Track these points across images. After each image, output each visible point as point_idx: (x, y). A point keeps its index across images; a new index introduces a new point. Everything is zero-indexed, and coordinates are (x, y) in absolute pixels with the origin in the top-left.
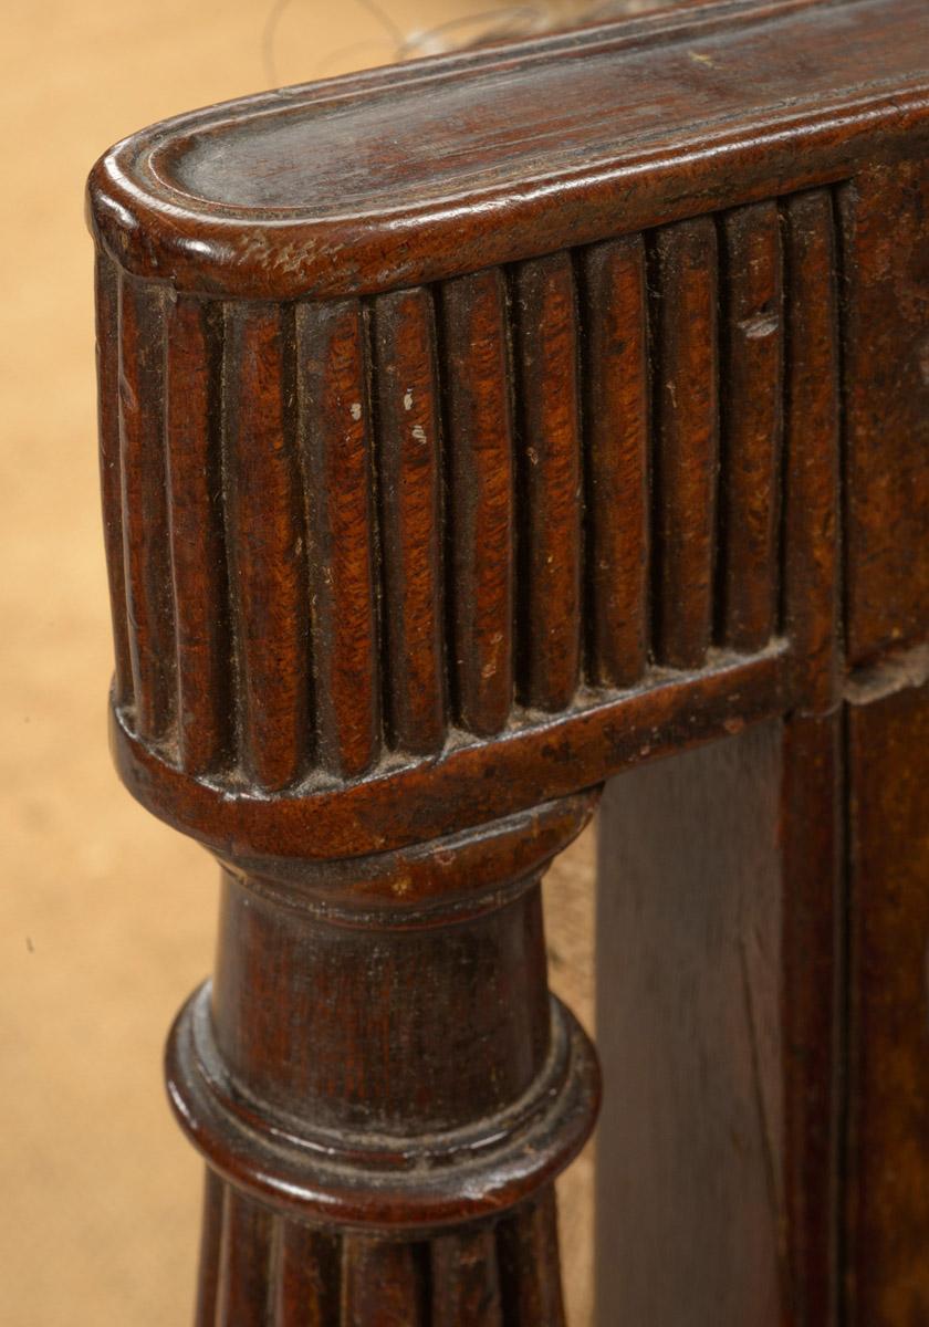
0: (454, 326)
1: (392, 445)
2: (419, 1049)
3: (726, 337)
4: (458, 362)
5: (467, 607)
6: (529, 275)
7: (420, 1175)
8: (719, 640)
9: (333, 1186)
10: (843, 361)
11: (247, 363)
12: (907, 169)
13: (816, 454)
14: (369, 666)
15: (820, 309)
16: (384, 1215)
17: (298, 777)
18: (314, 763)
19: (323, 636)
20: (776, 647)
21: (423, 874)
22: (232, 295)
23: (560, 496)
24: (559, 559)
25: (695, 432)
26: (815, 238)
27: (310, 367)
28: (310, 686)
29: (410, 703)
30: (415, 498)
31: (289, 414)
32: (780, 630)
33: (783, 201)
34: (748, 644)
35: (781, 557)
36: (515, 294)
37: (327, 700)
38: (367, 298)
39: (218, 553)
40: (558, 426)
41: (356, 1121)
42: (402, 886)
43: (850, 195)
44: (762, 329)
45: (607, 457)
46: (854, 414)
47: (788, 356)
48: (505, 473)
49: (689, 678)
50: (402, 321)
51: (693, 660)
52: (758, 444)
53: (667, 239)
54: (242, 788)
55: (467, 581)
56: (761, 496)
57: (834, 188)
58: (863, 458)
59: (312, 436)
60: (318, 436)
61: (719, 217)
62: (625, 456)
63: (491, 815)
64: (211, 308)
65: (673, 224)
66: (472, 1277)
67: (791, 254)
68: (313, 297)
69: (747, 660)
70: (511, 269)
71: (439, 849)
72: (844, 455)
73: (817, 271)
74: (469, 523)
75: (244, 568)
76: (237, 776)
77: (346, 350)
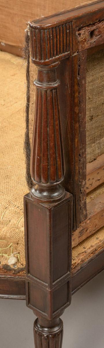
0: (53, 31)
1: (50, 38)
2: (52, 78)
3: (66, 32)
4: (53, 33)
5: (54, 49)
6: (57, 28)
7: (52, 85)
8: (66, 52)
9: (48, 86)
10: (72, 33)
11: (42, 34)
12: (75, 21)
13: (71, 39)
14: (49, 52)
15: (71, 29)
16: (51, 87)
17: (46, 60)
18: (46, 59)
19: (47, 51)
20: (69, 52)
21: (52, 66)
22: (42, 29)
23: (58, 42)
24: (58, 46)
25: (65, 38)
26: (71, 25)
27: (46, 34)
28: (46, 54)
29: (52, 55)
30: (52, 41)
31: (45, 37)
32: (69, 51)
33: (69, 23)
34: (67, 52)
35: (69, 46)
36: (56, 29)
37: (47, 55)
38: (49, 29)
39: (41, 46)
40: (58, 37)
41: (48, 83)
42: (51, 67)
43: (72, 22)
44: (68, 31)
45: (61, 39)
46: (73, 37)
47: (69, 33)
48: (56, 40)
49: (64, 54)
50: (50, 30)
51: (65, 53)
52: (68, 39)
53: (63, 25)
54: (43, 61)
55: (54, 47)
56: (68, 42)
57: (71, 22)
58: (73, 39)
59: (46, 38)
60: (47, 38)
61: (66, 24)
62: (62, 39)
63: (56, 62)
64: (40, 31)
65: (63, 24)
66: (55, 92)
67: (69, 26)
68: (46, 29)
69: (68, 53)
70: (56, 27)
71: (53, 64)
72: (72, 39)
73: (71, 27)
74: (54, 43)
75: (43, 47)
76: (42, 60)
77: (48, 33)
